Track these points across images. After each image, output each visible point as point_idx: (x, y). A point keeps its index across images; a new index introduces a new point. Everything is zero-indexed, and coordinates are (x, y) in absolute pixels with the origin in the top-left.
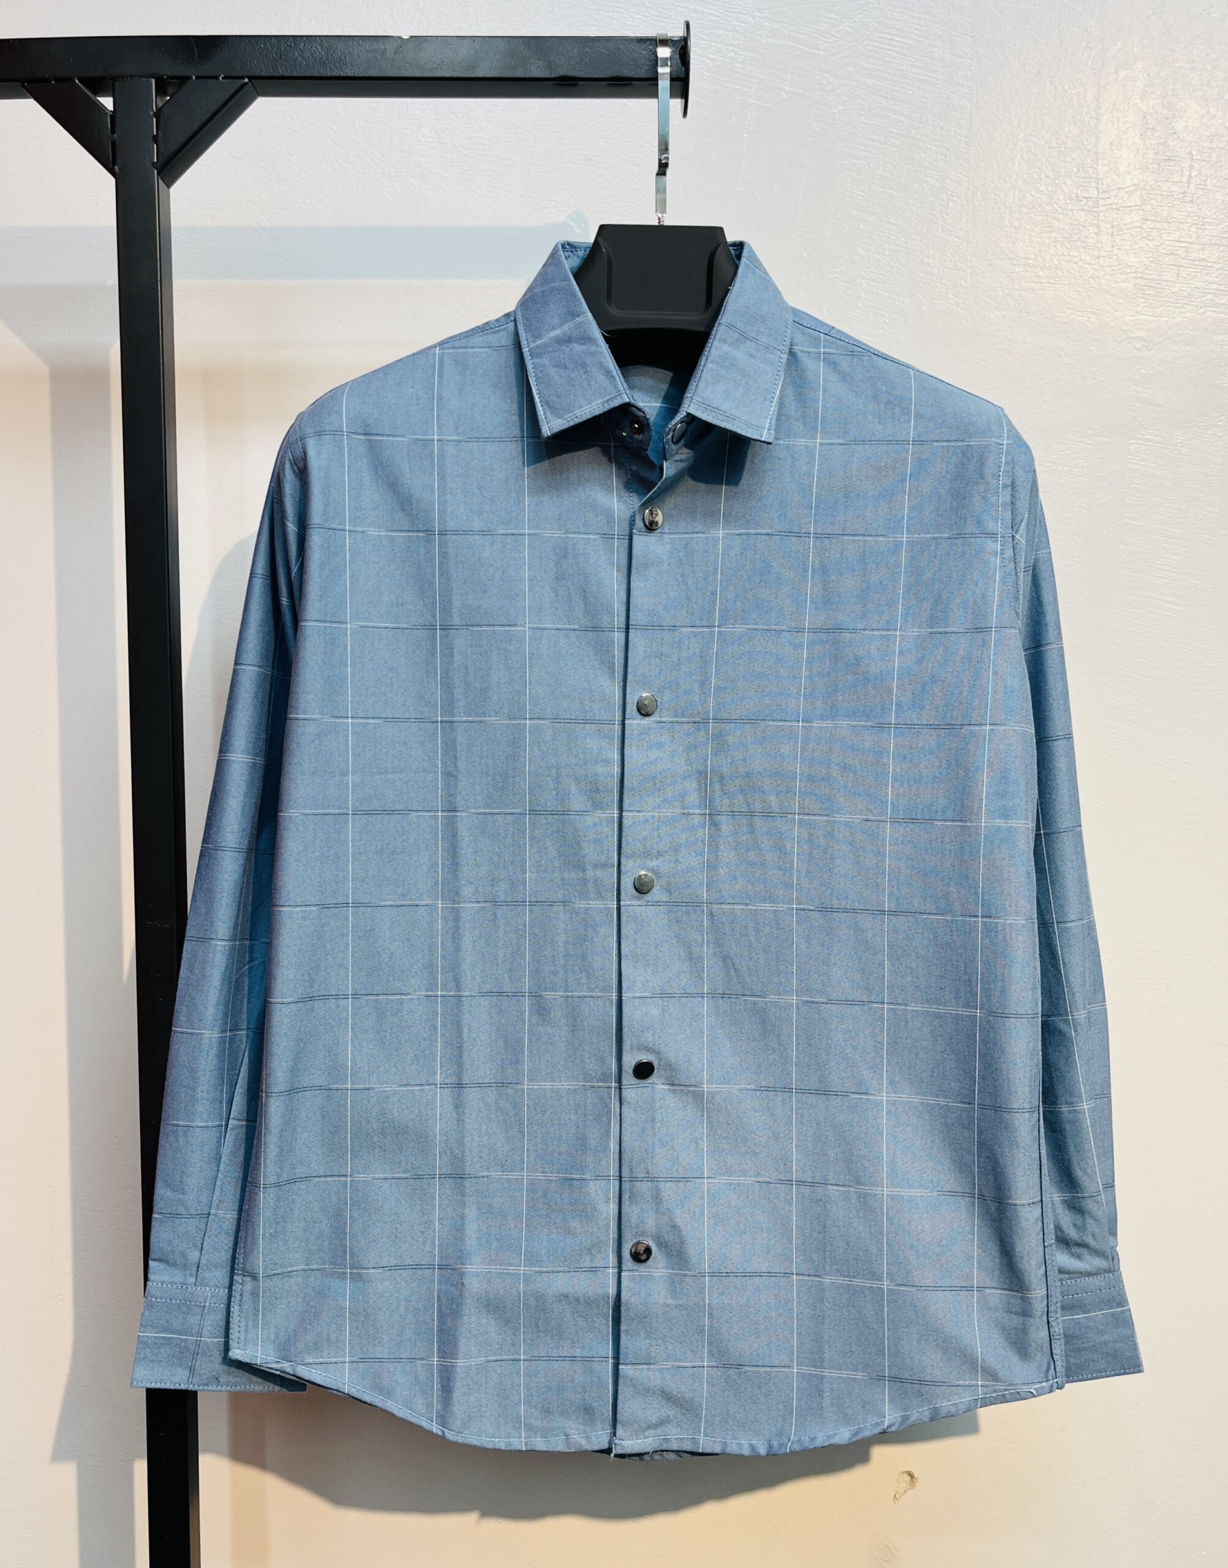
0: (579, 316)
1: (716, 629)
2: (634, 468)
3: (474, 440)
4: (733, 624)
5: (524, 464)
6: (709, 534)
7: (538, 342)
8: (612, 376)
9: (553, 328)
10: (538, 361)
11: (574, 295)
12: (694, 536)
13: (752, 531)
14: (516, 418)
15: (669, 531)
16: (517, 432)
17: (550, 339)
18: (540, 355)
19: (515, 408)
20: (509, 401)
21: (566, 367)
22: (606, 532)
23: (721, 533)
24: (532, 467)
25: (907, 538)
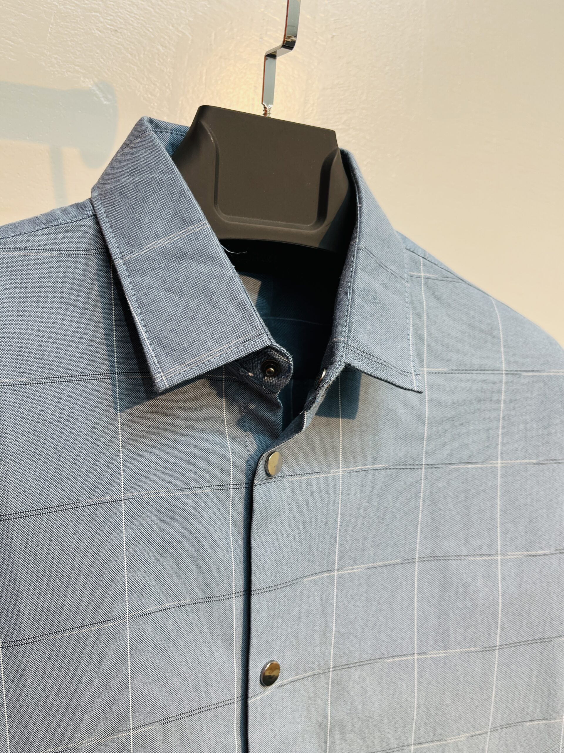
0: (192, 223)
1: (336, 573)
2: (252, 406)
3: (44, 381)
4: (352, 566)
5: (115, 408)
6: (329, 473)
7: (137, 254)
8: (246, 310)
9: (157, 236)
10: (138, 279)
11: (182, 194)
12: (314, 476)
13: (370, 467)
14: (102, 348)
15: (287, 474)
16: (104, 367)
17: (154, 250)
18: (142, 272)
19: (101, 335)
20: (92, 325)
21: (181, 292)
22: (219, 483)
23: (341, 471)
24: (127, 411)
25: (502, 463)
